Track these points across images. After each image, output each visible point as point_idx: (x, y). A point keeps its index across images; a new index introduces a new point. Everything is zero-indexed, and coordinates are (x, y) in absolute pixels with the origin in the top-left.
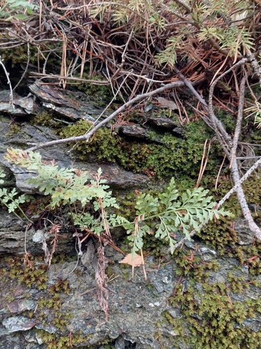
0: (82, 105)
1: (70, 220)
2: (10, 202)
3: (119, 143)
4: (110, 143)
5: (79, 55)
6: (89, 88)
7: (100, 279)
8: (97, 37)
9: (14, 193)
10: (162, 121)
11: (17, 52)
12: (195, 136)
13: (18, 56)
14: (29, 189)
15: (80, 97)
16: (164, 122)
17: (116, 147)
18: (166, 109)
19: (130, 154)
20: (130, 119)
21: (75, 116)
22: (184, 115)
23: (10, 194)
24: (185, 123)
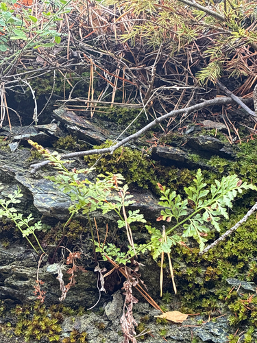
0: (111, 134)
1: (92, 250)
2: (24, 228)
3: (152, 166)
4: (141, 166)
5: (110, 84)
6: (121, 116)
7: (126, 323)
8: (130, 65)
9: (30, 218)
10: (204, 139)
11: (43, 85)
12: (250, 157)
13: (44, 88)
14: (48, 209)
15: (109, 126)
16: (207, 140)
17: (148, 170)
18: (211, 129)
19: (167, 180)
20: (166, 141)
21: (102, 138)
22: (233, 134)
23: (26, 220)
24: (236, 143)
